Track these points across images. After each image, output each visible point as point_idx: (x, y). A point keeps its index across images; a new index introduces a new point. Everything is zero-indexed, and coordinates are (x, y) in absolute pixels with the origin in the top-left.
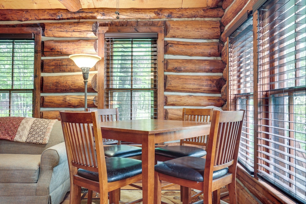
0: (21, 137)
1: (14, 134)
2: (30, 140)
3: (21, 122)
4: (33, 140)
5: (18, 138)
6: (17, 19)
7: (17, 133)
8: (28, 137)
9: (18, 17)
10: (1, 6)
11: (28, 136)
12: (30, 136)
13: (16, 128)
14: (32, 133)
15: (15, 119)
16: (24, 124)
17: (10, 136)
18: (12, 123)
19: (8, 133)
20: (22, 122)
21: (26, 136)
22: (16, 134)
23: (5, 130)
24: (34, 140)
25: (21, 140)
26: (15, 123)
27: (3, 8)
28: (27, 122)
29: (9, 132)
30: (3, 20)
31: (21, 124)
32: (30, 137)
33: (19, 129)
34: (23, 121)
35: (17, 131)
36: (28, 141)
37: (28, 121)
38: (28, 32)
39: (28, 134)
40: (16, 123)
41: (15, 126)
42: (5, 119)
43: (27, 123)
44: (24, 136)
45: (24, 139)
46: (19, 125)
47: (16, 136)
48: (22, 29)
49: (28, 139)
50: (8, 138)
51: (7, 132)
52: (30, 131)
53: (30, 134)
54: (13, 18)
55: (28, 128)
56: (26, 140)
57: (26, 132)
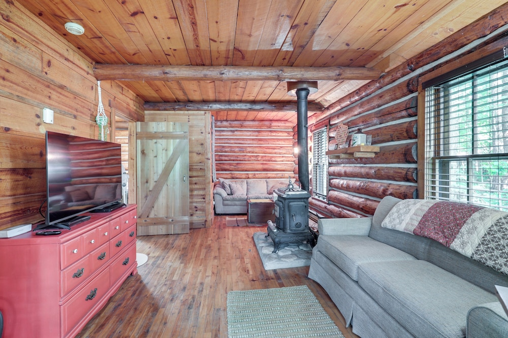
0: (463, 244)
1: (453, 236)
2: (479, 256)
3: (470, 215)
4: (487, 258)
5: (457, 245)
6: (475, 37)
7: (459, 236)
8: (478, 250)
9: (477, 32)
10: (448, 31)
11: (477, 247)
12: (482, 248)
13: (458, 226)
14: (487, 245)
15: (462, 209)
16: (474, 220)
17: (446, 237)
18: (454, 214)
19: (443, 232)
20: (472, 217)
21: (474, 248)
22: (455, 237)
23: (441, 224)
24: (489, 260)
25: (464, 252)
26: (458, 216)
27: (452, 33)
28: (481, 219)
29: (445, 230)
30: (454, 49)
31: (469, 221)
32: (483, 251)
33: (464, 229)
34: (476, 215)
35: (458, 231)
36: (476, 257)
37: (485, 216)
38: (496, 49)
39: (479, 245)
40: (461, 217)
41: (458, 222)
42: (445, 206)
43: (483, 220)
44: (469, 245)
45: (468, 251)
46: (465, 222)
47: (456, 240)
48: (484, 49)
49: (476, 253)
50: (441, 241)
51: (442, 228)
52: (483, 237)
53: (483, 244)
54: (468, 40)
55: (482, 230)
56: (473, 254)
57: (476, 239)
